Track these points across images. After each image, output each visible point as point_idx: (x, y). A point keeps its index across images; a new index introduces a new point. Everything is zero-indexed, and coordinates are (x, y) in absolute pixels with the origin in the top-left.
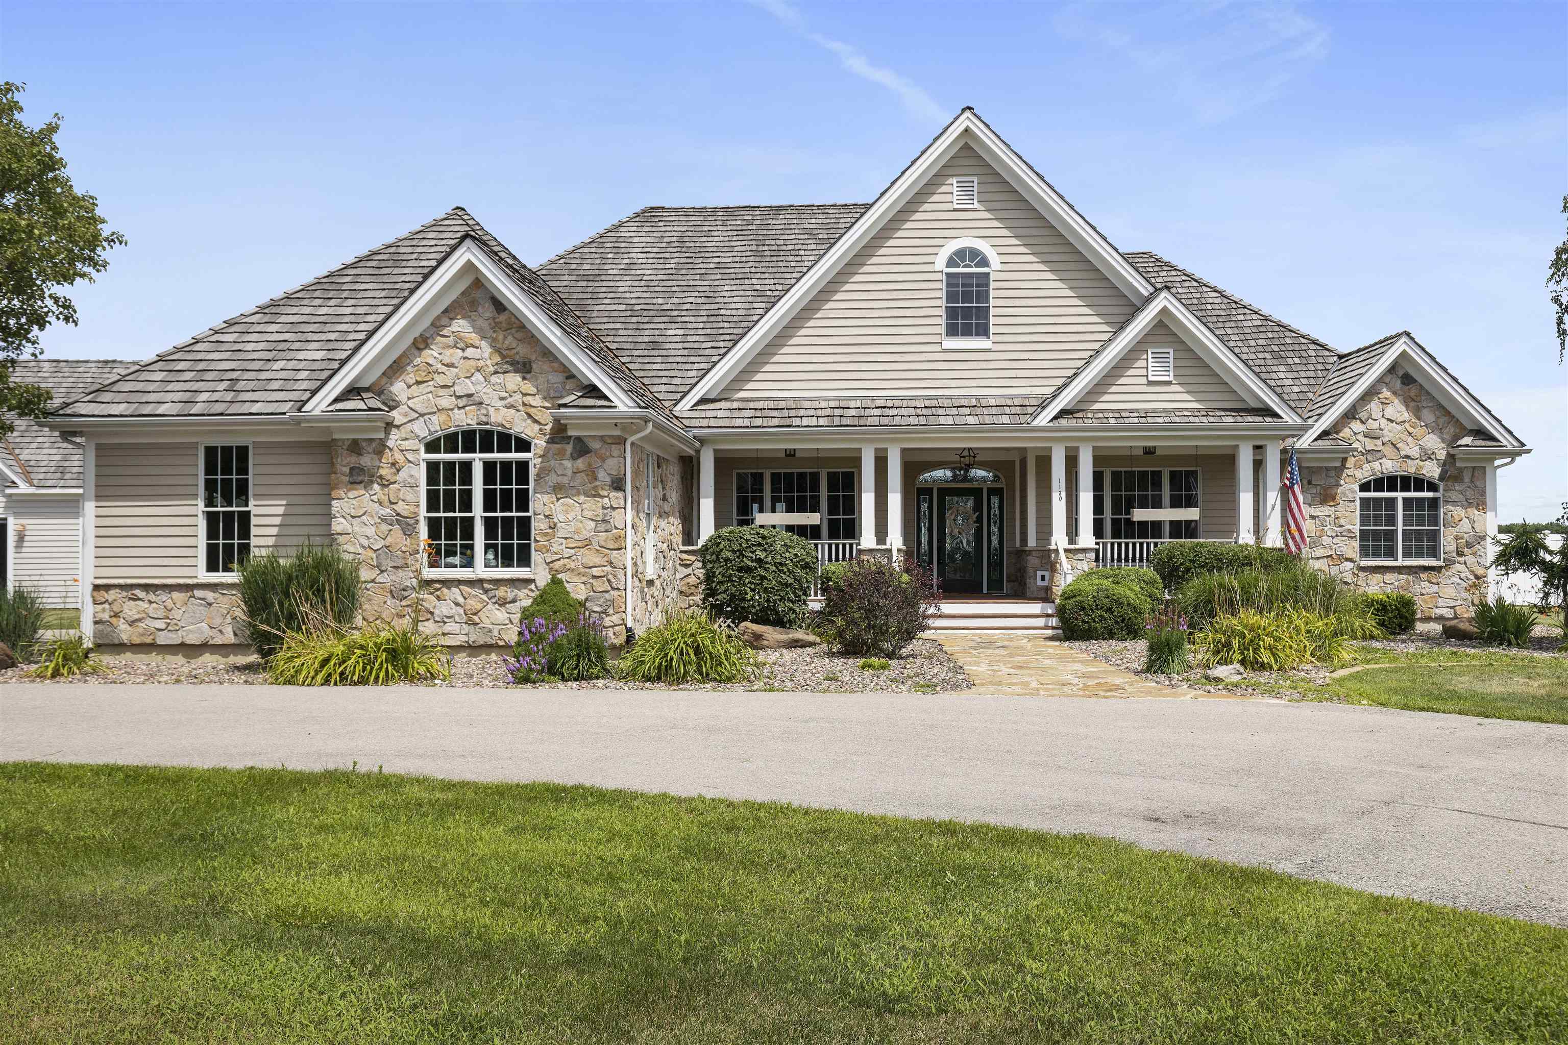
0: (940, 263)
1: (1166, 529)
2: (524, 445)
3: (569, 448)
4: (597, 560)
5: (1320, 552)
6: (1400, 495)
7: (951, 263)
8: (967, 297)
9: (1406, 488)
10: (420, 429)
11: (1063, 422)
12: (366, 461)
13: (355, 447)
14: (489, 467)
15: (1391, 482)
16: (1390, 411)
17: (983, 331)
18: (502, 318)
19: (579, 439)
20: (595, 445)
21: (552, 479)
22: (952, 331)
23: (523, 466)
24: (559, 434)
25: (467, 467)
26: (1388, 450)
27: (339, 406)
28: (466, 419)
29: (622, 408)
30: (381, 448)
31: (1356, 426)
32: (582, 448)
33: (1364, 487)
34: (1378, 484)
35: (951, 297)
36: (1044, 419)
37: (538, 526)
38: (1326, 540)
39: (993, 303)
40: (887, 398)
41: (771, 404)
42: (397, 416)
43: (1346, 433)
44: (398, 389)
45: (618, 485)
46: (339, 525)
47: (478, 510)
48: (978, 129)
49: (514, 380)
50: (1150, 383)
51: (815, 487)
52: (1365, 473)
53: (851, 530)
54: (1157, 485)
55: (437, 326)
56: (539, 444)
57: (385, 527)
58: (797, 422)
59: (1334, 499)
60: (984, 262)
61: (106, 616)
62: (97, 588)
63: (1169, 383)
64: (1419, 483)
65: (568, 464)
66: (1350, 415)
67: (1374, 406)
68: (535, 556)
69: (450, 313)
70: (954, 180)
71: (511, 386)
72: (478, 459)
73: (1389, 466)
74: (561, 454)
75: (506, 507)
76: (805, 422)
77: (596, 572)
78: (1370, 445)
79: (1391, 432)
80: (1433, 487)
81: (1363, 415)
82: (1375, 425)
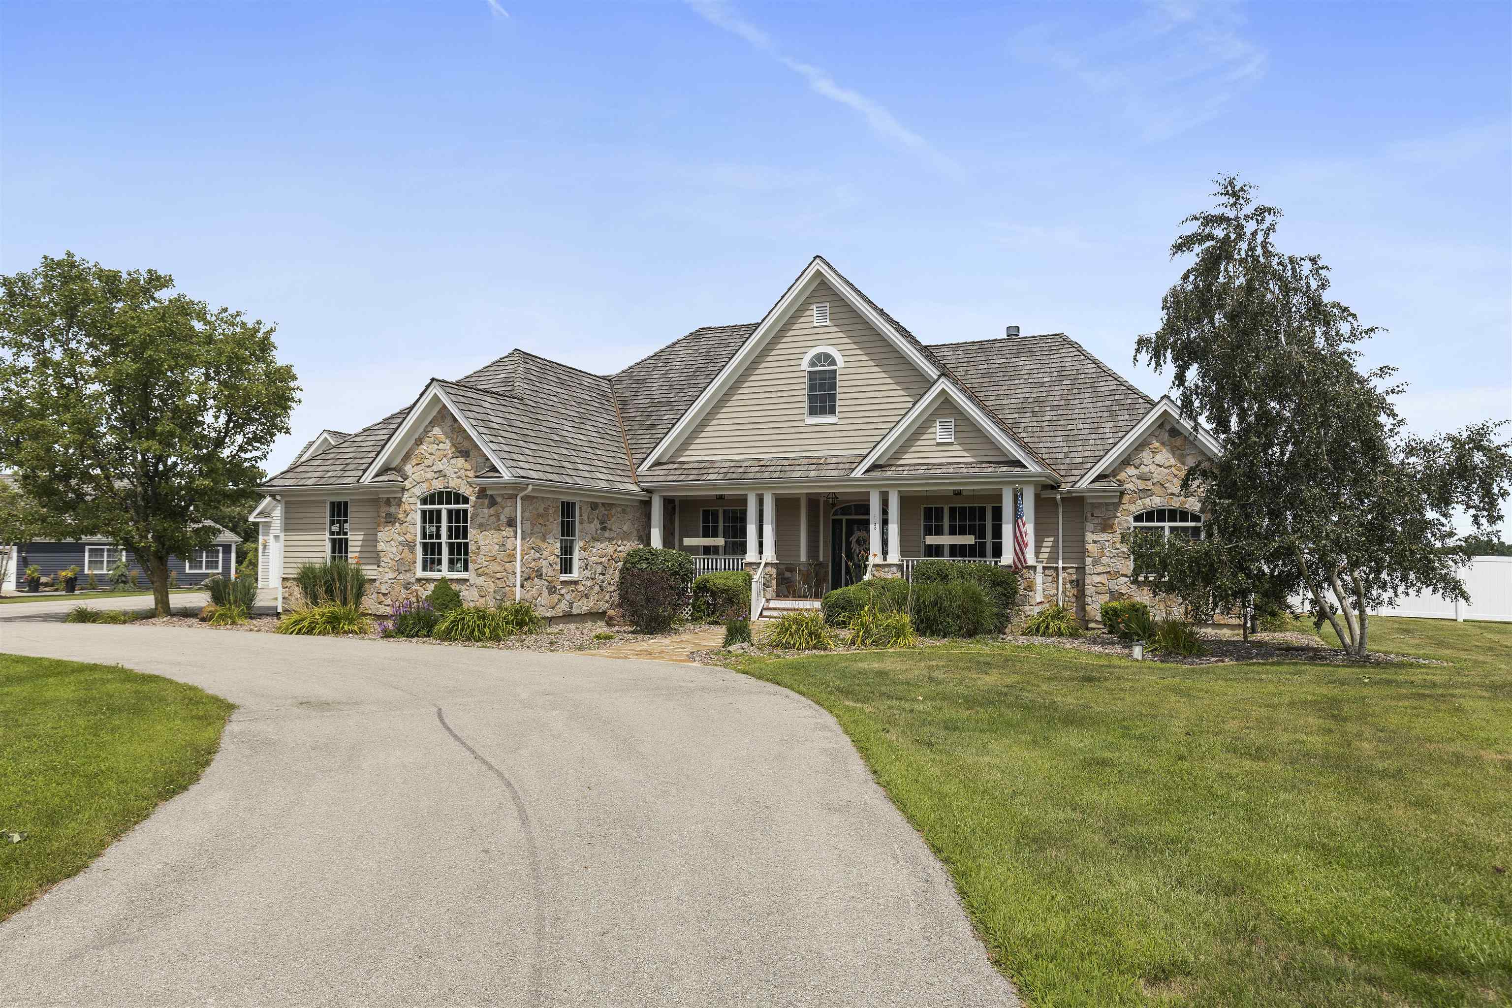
0: (805, 365)
1: (947, 551)
2: (466, 500)
3: (486, 501)
4: (499, 569)
5: (1100, 569)
6: (1167, 525)
7: (812, 364)
8: (822, 387)
9: (1172, 519)
10: (417, 491)
11: (873, 474)
12: (393, 510)
13: (388, 502)
14: (450, 512)
15: (1161, 514)
16: (1159, 459)
17: (832, 411)
18: (456, 425)
19: (491, 496)
20: (499, 500)
21: (479, 520)
22: (813, 411)
23: (465, 511)
24: (482, 493)
25: (439, 512)
26: (1157, 489)
27: (376, 479)
28: (438, 485)
29: (507, 478)
30: (399, 503)
31: (1131, 471)
32: (493, 503)
33: (1138, 518)
34: (1149, 516)
35: (812, 388)
36: (858, 473)
37: (472, 548)
38: (1105, 560)
39: (838, 390)
40: (768, 459)
41: (696, 465)
42: (407, 484)
43: (1122, 476)
44: (408, 468)
45: (511, 523)
46: (381, 546)
47: (444, 539)
48: (825, 270)
49: (460, 462)
50: (938, 444)
52: (1138, 507)
54: (940, 518)
55: (426, 431)
56: (472, 498)
57: (401, 548)
58: (704, 477)
59: (1112, 528)
60: (833, 362)
61: (287, 595)
62: (284, 579)
63: (951, 444)
64: (1184, 516)
65: (486, 511)
66: (1126, 461)
67: (1146, 455)
68: (471, 566)
69: (432, 424)
70: (814, 307)
71: (460, 466)
72: (444, 508)
73: (1156, 502)
74: (482, 504)
75: (457, 537)
76: (710, 477)
77: (498, 576)
78: (1141, 485)
79: (1158, 474)
80: (1195, 518)
81: (1137, 462)
82: (1146, 469)
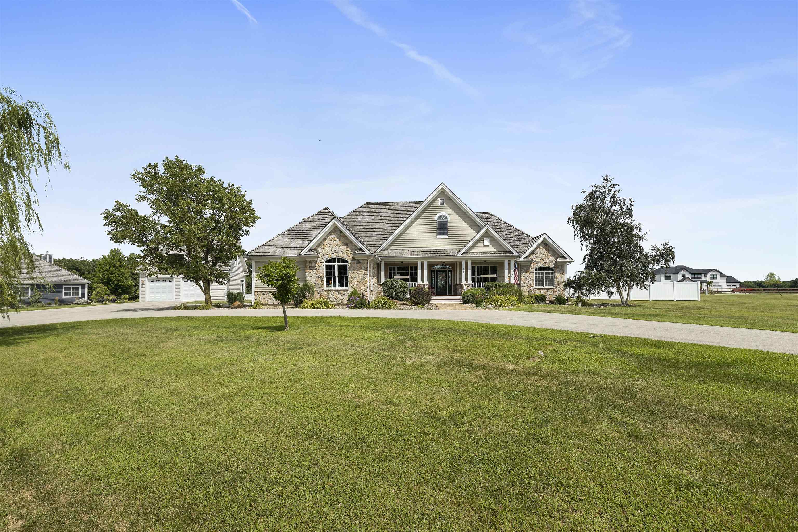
0: (436, 218)
1: (490, 279)
2: (346, 261)
3: (356, 262)
4: (362, 286)
5: (525, 285)
6: (544, 271)
7: (439, 218)
8: (442, 226)
9: (545, 270)
10: (324, 258)
11: (464, 255)
12: (313, 265)
13: (311, 262)
14: (339, 266)
15: (543, 268)
16: (542, 252)
17: (446, 234)
18: (341, 234)
19: (358, 260)
20: (361, 261)
21: (352, 268)
22: (439, 234)
23: (346, 266)
24: (354, 259)
25: (334, 266)
26: (542, 261)
27: (308, 253)
28: (334, 256)
29: (367, 253)
30: (316, 262)
31: (534, 255)
32: (358, 262)
33: (536, 270)
34: (539, 269)
35: (439, 226)
36: (460, 254)
37: (349, 278)
38: (527, 282)
39: (448, 227)
40: (424, 249)
41: (398, 251)
42: (319, 255)
43: (531, 257)
44: (319, 249)
45: (366, 269)
46: (307, 278)
47: (337, 275)
48: (445, 188)
49: (344, 247)
50: (484, 246)
51: (408, 270)
52: (536, 266)
53: (416, 280)
54: (487, 269)
55: (328, 236)
56: (350, 261)
57: (317, 279)
58: (403, 255)
59: (529, 272)
60: (446, 218)
61: (257, 298)
62: (255, 292)
63: (489, 246)
64: (549, 269)
65: (356, 265)
66: (532, 253)
67: (538, 251)
68: (349, 285)
69: (330, 233)
70: (439, 199)
71: (344, 249)
72: (336, 264)
73: (541, 265)
74: (354, 263)
75: (343, 274)
76: (405, 255)
77: (362, 288)
78: (537, 260)
79: (542, 256)
80: (552, 269)
81: (535, 252)
82: (538, 255)
